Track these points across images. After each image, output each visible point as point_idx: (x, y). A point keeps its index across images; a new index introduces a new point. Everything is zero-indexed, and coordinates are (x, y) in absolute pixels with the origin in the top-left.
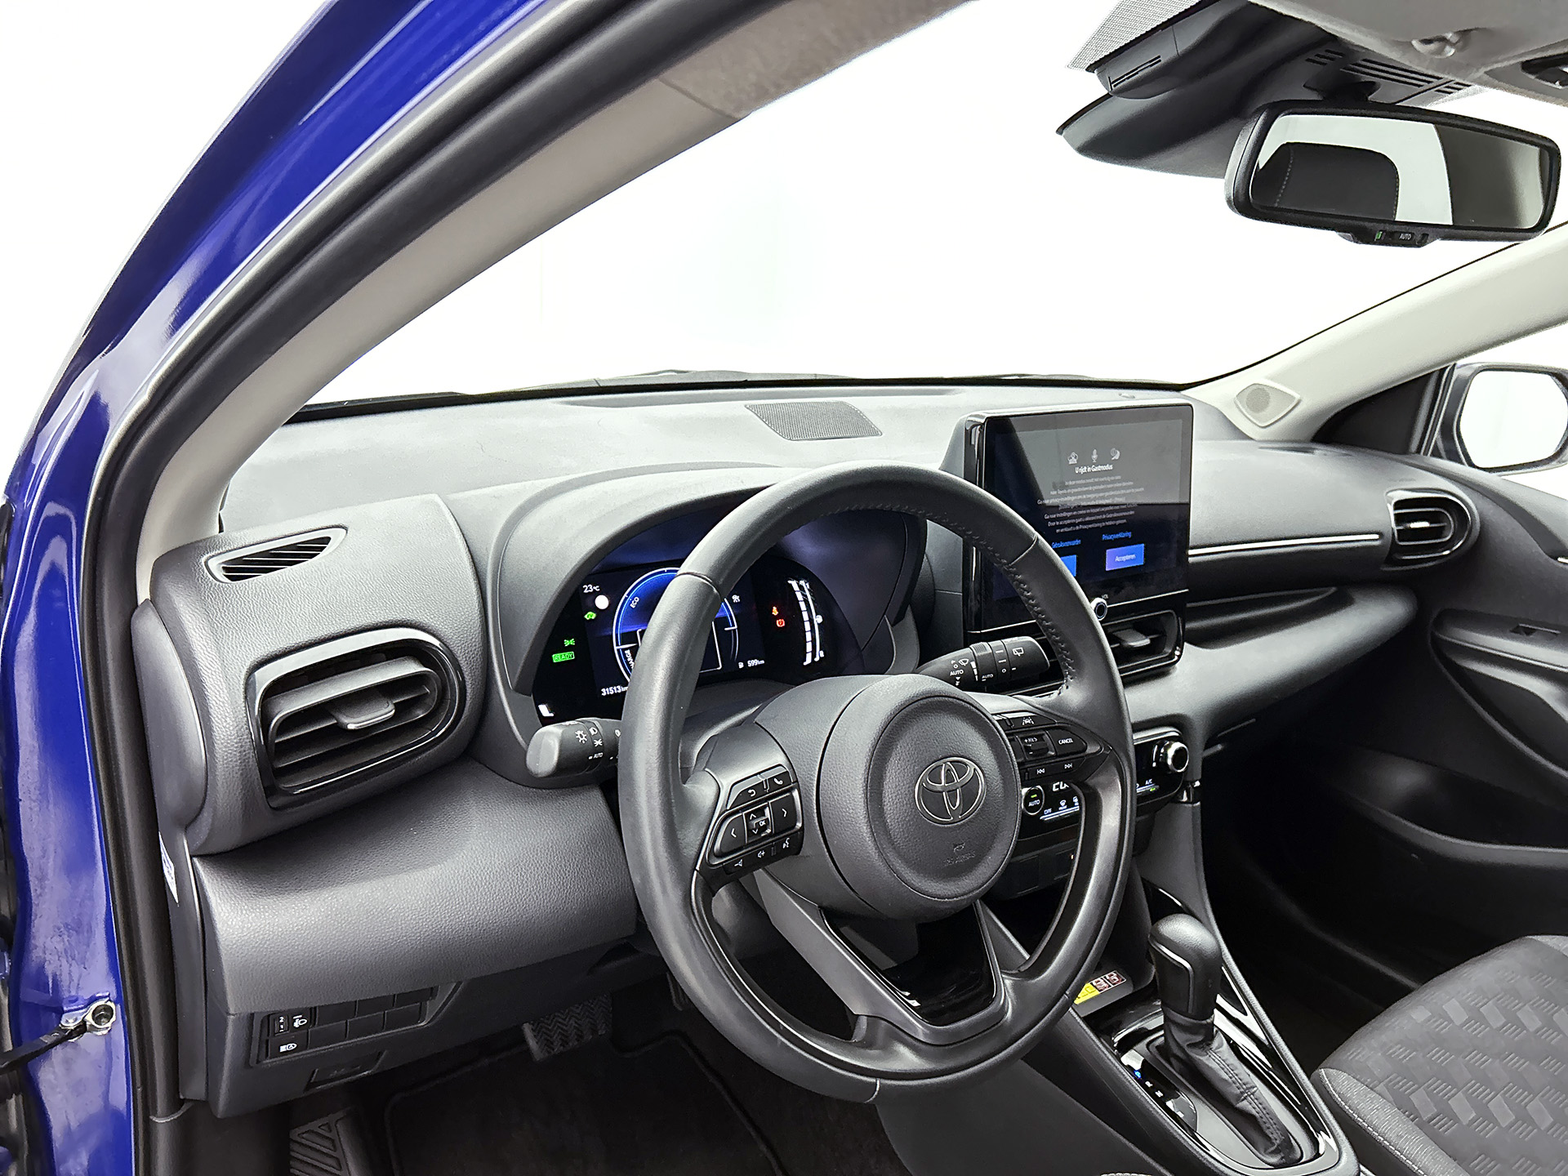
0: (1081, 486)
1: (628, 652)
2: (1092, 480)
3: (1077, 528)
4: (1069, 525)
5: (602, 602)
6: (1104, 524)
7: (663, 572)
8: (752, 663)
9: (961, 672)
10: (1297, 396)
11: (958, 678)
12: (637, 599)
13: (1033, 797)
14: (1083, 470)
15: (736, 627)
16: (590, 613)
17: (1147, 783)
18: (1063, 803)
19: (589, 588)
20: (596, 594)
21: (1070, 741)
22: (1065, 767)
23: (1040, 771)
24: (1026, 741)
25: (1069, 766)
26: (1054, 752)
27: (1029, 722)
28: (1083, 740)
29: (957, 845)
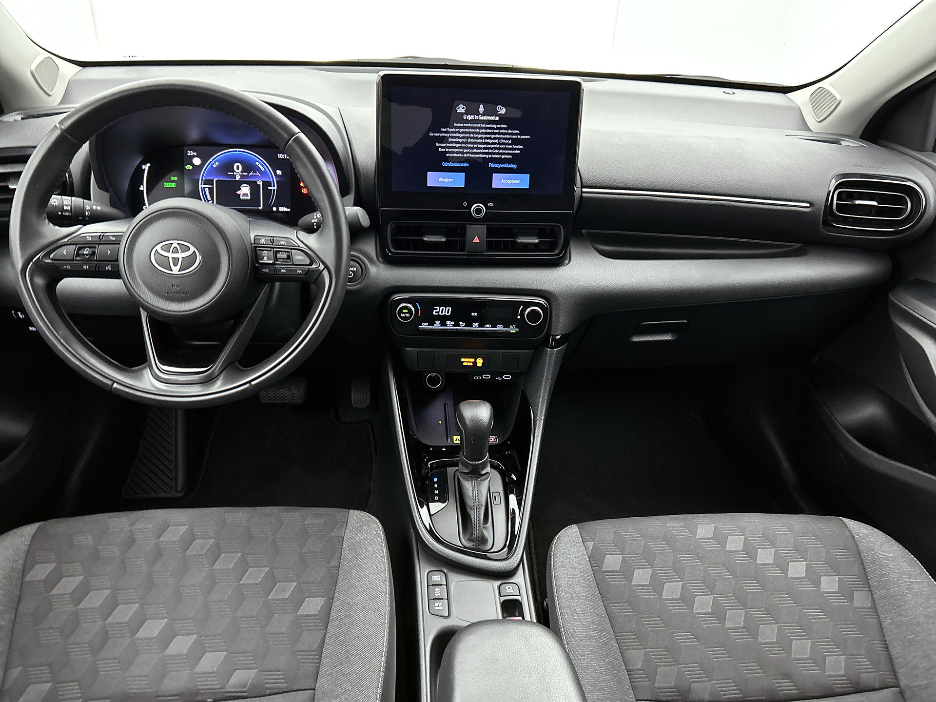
0: (469, 128)
1: (207, 190)
2: (479, 125)
3: (465, 155)
4: (457, 153)
5: (197, 161)
6: (490, 156)
7: (236, 151)
8: (282, 209)
9: (316, 220)
10: (839, 97)
11: (315, 224)
12: (217, 163)
13: (404, 311)
14: (470, 117)
15: (276, 188)
16: (189, 166)
17: (511, 326)
18: (438, 322)
19: (190, 153)
20: (194, 156)
21: (302, 258)
22: (298, 271)
23: (283, 271)
24: (280, 253)
25: (300, 272)
26: (292, 262)
27: (284, 243)
28: (311, 259)
29: (175, 286)
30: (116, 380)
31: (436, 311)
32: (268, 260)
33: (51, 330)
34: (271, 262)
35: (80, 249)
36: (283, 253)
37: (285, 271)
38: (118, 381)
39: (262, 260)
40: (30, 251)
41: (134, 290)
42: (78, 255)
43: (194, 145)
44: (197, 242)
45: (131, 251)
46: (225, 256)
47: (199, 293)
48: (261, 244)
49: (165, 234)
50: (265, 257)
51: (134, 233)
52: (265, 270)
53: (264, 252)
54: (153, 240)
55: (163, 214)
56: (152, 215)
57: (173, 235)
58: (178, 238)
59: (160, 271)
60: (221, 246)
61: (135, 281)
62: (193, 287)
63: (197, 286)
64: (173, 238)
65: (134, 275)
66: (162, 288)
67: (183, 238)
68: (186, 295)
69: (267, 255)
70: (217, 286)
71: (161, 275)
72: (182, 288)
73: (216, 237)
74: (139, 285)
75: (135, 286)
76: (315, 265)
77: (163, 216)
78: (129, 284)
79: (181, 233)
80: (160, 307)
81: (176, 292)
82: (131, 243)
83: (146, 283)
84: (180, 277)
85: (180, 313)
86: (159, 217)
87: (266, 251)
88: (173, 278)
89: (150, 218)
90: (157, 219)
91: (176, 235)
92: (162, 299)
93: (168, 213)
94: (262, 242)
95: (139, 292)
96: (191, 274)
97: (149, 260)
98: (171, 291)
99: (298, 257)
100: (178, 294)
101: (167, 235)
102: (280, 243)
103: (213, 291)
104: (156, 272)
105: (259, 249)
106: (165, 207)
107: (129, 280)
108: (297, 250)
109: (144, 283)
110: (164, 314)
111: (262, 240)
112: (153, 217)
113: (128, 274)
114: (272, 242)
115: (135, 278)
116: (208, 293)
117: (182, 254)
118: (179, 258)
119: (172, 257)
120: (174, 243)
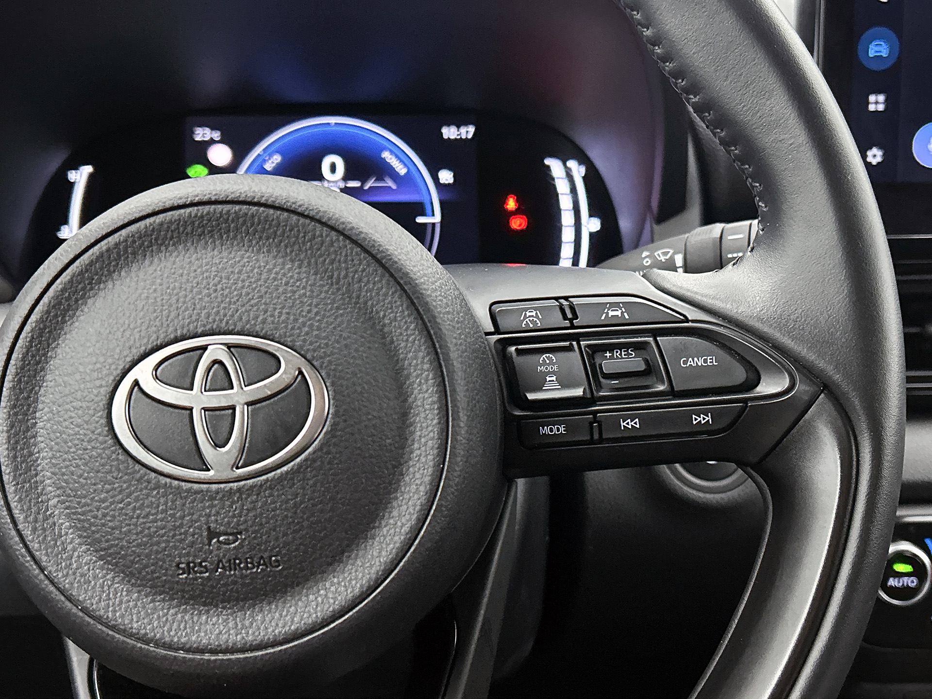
5: (220, 155)
7: (329, 124)
12: (277, 159)
15: (437, 218)
19: (202, 134)
20: (212, 142)
21: (711, 361)
22: (696, 420)
23: (628, 424)
24: (608, 354)
25: (704, 419)
26: (666, 385)
27: (619, 313)
28: (749, 362)
29: (219, 535)
32: (564, 386)
34: (579, 392)
36: (616, 353)
37: (636, 423)
39: (539, 388)
41: (42, 570)
43: (208, 117)
44: (307, 334)
45: (29, 397)
46: (427, 380)
47: (327, 556)
48: (522, 329)
49: (170, 312)
50: (548, 379)
51: (36, 326)
52: (551, 430)
53: (542, 359)
54: (121, 344)
55: (160, 231)
56: (110, 239)
57: (206, 311)
58: (227, 323)
59: (153, 475)
60: (407, 340)
61: (44, 530)
62: (300, 530)
63: (314, 524)
64: (204, 326)
65: (42, 501)
66: (165, 551)
67: (248, 322)
68: (267, 567)
69: (555, 368)
70: (404, 513)
71: (158, 493)
72: (249, 543)
73: (382, 304)
74: (63, 543)
75: (47, 555)
76: (770, 386)
77: (156, 239)
78: (21, 545)
79: (238, 300)
80: (158, 635)
81: (226, 563)
82: (28, 365)
83: (94, 532)
84: (239, 490)
85: (242, 656)
86: (143, 244)
87: (547, 355)
88: (212, 498)
89: (101, 255)
90: (134, 254)
91: (218, 312)
92: (164, 600)
93: (178, 224)
94: (525, 322)
95: (63, 576)
96: (287, 473)
97: (105, 432)
98: (205, 561)
99: (692, 363)
100: (235, 569)
101: (179, 315)
102: (603, 318)
103: (385, 537)
104: (139, 480)
105: (517, 349)
106: (164, 203)
107: (20, 527)
108: (676, 335)
109: (85, 534)
110: (177, 665)
111: (528, 314)
112: (117, 245)
113: (16, 504)
114: (570, 316)
115: (46, 519)
116: (366, 546)
117: (245, 389)
118: (233, 408)
119: (203, 408)
120: (210, 345)
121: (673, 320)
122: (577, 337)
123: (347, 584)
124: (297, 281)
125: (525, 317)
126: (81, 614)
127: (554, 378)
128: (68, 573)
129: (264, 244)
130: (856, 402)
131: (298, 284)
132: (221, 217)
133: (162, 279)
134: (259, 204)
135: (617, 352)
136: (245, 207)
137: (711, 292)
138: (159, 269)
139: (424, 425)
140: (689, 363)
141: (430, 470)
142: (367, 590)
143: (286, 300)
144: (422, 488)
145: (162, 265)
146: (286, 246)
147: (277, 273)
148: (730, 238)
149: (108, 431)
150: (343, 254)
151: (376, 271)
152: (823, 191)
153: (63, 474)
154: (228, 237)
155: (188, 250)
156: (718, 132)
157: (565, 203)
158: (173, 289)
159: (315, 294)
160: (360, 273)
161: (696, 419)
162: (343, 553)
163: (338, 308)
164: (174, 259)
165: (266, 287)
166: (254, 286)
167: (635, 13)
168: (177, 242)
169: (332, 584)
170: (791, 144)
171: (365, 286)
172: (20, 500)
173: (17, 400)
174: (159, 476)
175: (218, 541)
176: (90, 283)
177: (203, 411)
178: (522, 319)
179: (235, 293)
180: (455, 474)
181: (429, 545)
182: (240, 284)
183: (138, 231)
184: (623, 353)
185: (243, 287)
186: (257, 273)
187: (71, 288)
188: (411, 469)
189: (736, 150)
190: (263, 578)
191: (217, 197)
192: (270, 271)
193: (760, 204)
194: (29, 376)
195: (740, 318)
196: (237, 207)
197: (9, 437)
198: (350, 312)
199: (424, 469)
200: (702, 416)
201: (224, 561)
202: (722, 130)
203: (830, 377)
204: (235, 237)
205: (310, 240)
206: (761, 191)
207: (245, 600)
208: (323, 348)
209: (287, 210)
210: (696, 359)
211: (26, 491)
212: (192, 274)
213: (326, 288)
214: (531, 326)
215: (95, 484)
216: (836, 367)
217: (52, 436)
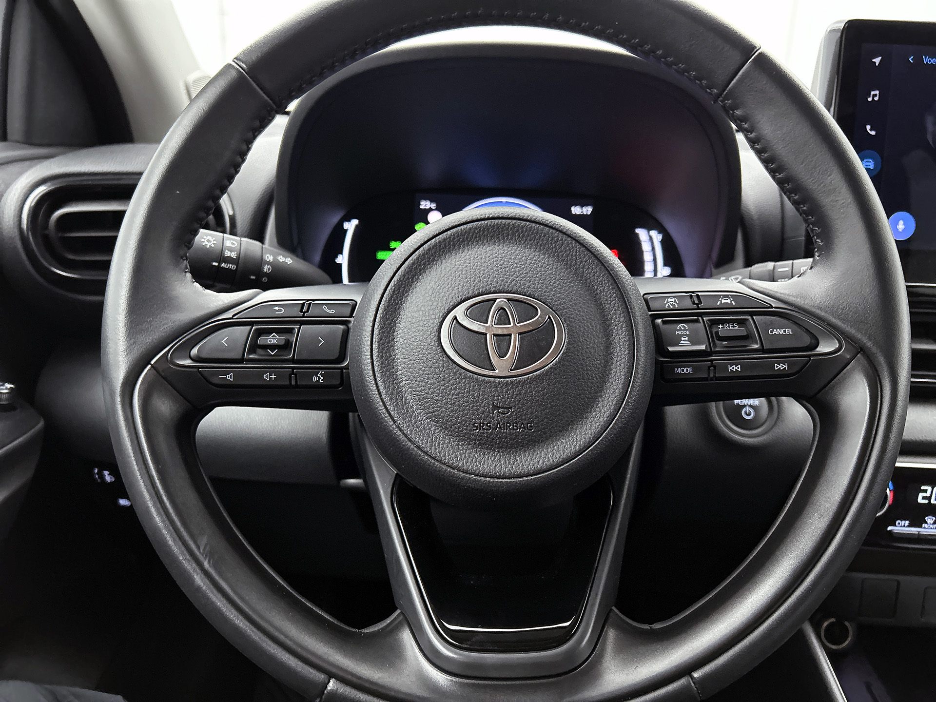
18: (930, 520)
19: (425, 204)
20: (431, 210)
21: (789, 331)
23: (733, 368)
24: (721, 326)
25: (782, 366)
26: (759, 345)
27: (728, 301)
28: (812, 333)
29: (499, 408)
30: (334, 670)
31: (924, 494)
32: (693, 344)
33: (181, 538)
34: (703, 347)
35: (259, 333)
37: (738, 368)
38: (341, 673)
39: (677, 345)
40: (149, 339)
41: (395, 422)
42: (254, 347)
43: (430, 194)
44: (553, 295)
45: (391, 323)
46: (622, 327)
47: (560, 426)
48: (665, 309)
49: (475, 279)
50: (683, 339)
51: (397, 283)
52: (683, 370)
53: (679, 327)
54: (447, 295)
55: (469, 233)
56: (441, 236)
57: (495, 279)
58: (508, 287)
59: (463, 371)
60: (610, 304)
61: (397, 399)
62: (545, 409)
63: (554, 406)
64: (495, 287)
65: (396, 383)
66: (467, 415)
67: (519, 287)
68: (525, 430)
69: (687, 332)
70: (605, 405)
71: (465, 381)
72: (516, 414)
73: (596, 281)
74: (407, 408)
75: (398, 413)
76: (826, 347)
77: (467, 238)
78: (383, 407)
79: (514, 274)
80: (460, 464)
81: (502, 425)
82: (391, 305)
83: (426, 402)
84: (512, 382)
85: (509, 480)
86: (459, 239)
87: (682, 325)
88: (496, 387)
89: (436, 245)
90: (454, 245)
91: (503, 280)
92: (463, 445)
93: (480, 230)
94: (667, 305)
95: (407, 426)
96: (540, 375)
97: (436, 345)
98: (489, 423)
99: (776, 332)
100: (507, 429)
101: (480, 281)
102: (718, 304)
103: (594, 418)
104: (455, 374)
105: (662, 321)
106: (473, 217)
107: (383, 397)
108: (765, 315)
109: (420, 403)
110: (470, 483)
111: (669, 300)
112: (445, 240)
113: (381, 383)
114: (696, 302)
115: (398, 393)
116: (582, 422)
117: (517, 325)
118: (510, 335)
119: (494, 334)
120: (498, 298)
121: (762, 306)
122: (701, 315)
123: (571, 444)
124: (547, 265)
125: (668, 302)
126: (416, 449)
127: (687, 339)
128: (409, 425)
129: (528, 243)
130: (881, 359)
131: (548, 267)
132: (504, 226)
133: (470, 260)
134: (526, 220)
135: (726, 325)
136: (518, 221)
137: (787, 292)
138: (468, 254)
139: (619, 354)
140: (774, 332)
141: (622, 380)
142: (583, 448)
143: (541, 276)
144: (617, 391)
145: (470, 252)
146: (541, 245)
147: (536, 260)
148: (779, 270)
149: (438, 344)
150: (575, 251)
151: (594, 262)
152: (863, 231)
153: (410, 368)
154: (508, 238)
155: (485, 245)
156: (793, 196)
157: (648, 257)
158: (477, 266)
159: (558, 273)
160: (584, 263)
161: (777, 367)
162: (569, 425)
163: (570, 282)
164: (476, 249)
165: (530, 268)
166: (523, 266)
167: (744, 123)
168: (479, 240)
169: (562, 443)
170: (843, 203)
171: (586, 270)
172: (384, 381)
173: (384, 324)
174: (466, 372)
175: (498, 411)
176: (428, 261)
177: (493, 336)
178: (665, 303)
179: (512, 270)
180: (638, 384)
181: (620, 425)
182: (515, 265)
183: (457, 232)
184: (730, 326)
185: (517, 267)
186: (525, 259)
187: (417, 263)
188: (610, 380)
189: (804, 207)
190: (522, 436)
191: (502, 215)
192: (531, 259)
193: (818, 240)
194: (391, 312)
195: (806, 307)
196: (514, 222)
197: (379, 345)
198: (577, 285)
199: (619, 380)
200: (781, 364)
201: (501, 424)
202: (796, 195)
203: (865, 344)
204: (512, 239)
205: (555, 242)
206: (819, 232)
207: (511, 448)
208: (563, 304)
209: (542, 224)
210: (778, 330)
211: (387, 377)
212: (488, 259)
213: (563, 271)
214: (672, 307)
215: (428, 374)
216: (869, 337)
217: (404, 346)
